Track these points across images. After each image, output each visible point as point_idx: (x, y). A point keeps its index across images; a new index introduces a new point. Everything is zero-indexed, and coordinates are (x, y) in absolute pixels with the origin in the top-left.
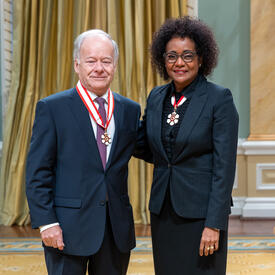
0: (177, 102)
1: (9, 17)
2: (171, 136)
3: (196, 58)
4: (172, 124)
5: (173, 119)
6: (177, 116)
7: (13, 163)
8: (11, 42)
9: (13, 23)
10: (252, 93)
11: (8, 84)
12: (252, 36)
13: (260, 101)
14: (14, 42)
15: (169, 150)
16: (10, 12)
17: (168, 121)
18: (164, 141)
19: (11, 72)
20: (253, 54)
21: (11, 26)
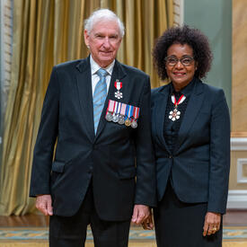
0: (177, 100)
1: (8, 21)
2: (172, 130)
3: (194, 63)
4: (174, 119)
5: (174, 116)
6: (179, 113)
7: (11, 157)
8: (10, 45)
9: (13, 27)
10: (233, 93)
11: (7, 83)
12: (233, 41)
13: (241, 101)
14: (14, 45)
15: (170, 142)
16: (10, 18)
17: (170, 117)
18: (165, 135)
19: (10, 72)
20: (233, 58)
21: (11, 30)
